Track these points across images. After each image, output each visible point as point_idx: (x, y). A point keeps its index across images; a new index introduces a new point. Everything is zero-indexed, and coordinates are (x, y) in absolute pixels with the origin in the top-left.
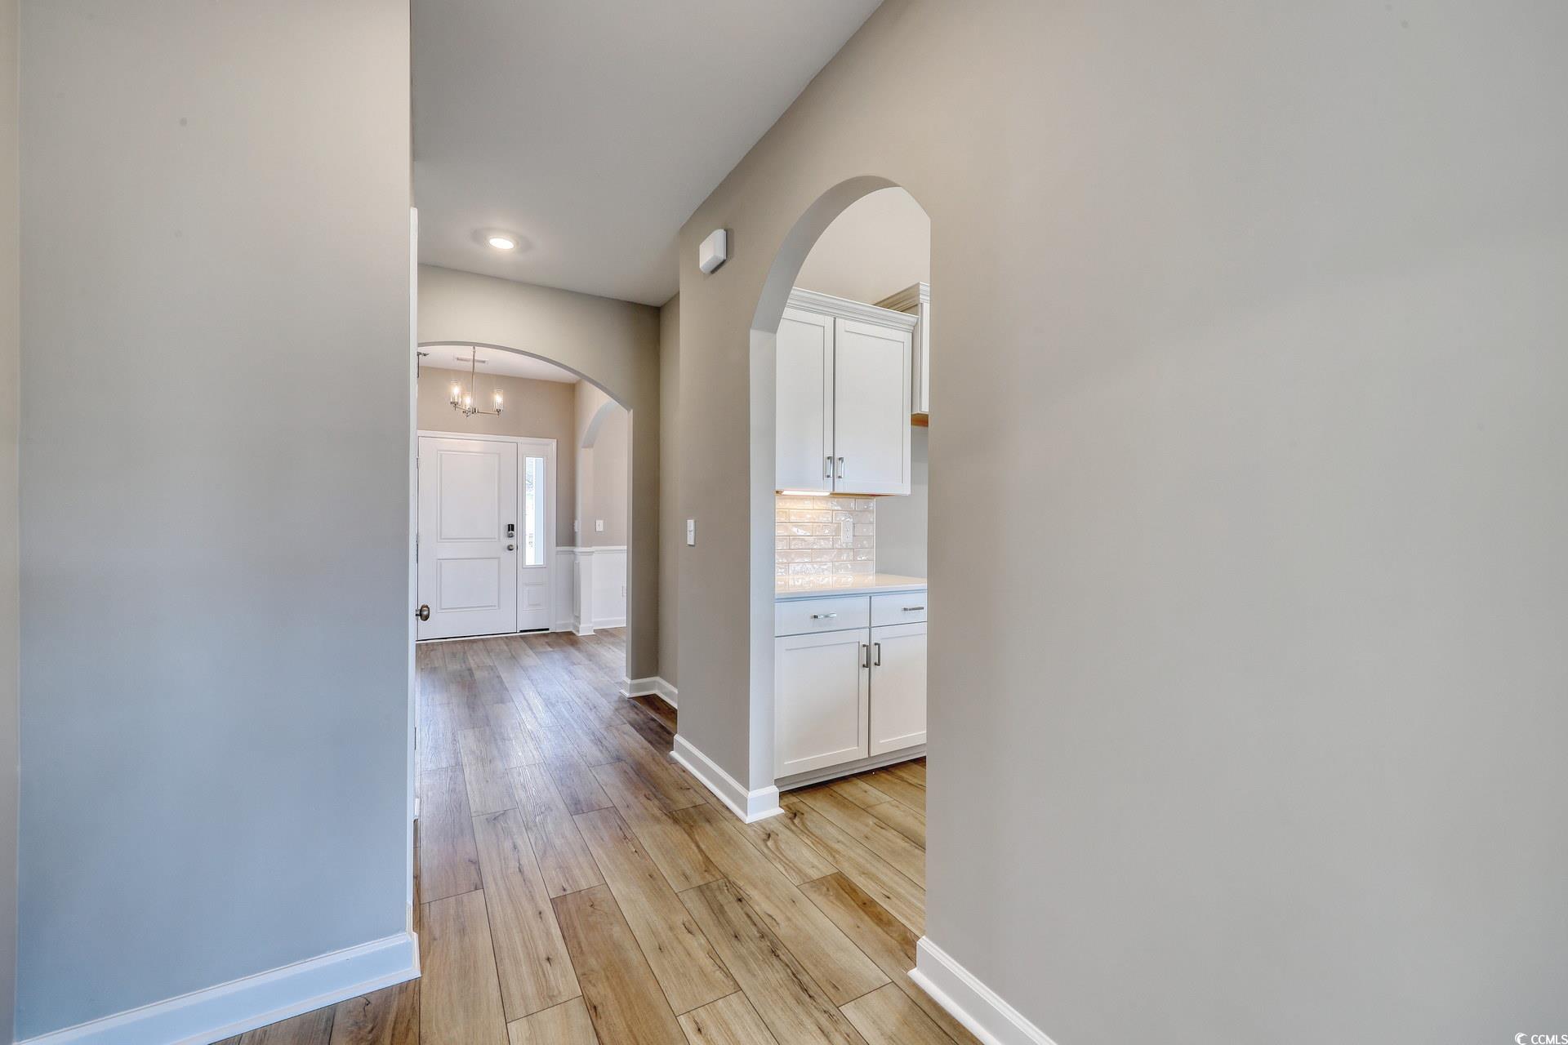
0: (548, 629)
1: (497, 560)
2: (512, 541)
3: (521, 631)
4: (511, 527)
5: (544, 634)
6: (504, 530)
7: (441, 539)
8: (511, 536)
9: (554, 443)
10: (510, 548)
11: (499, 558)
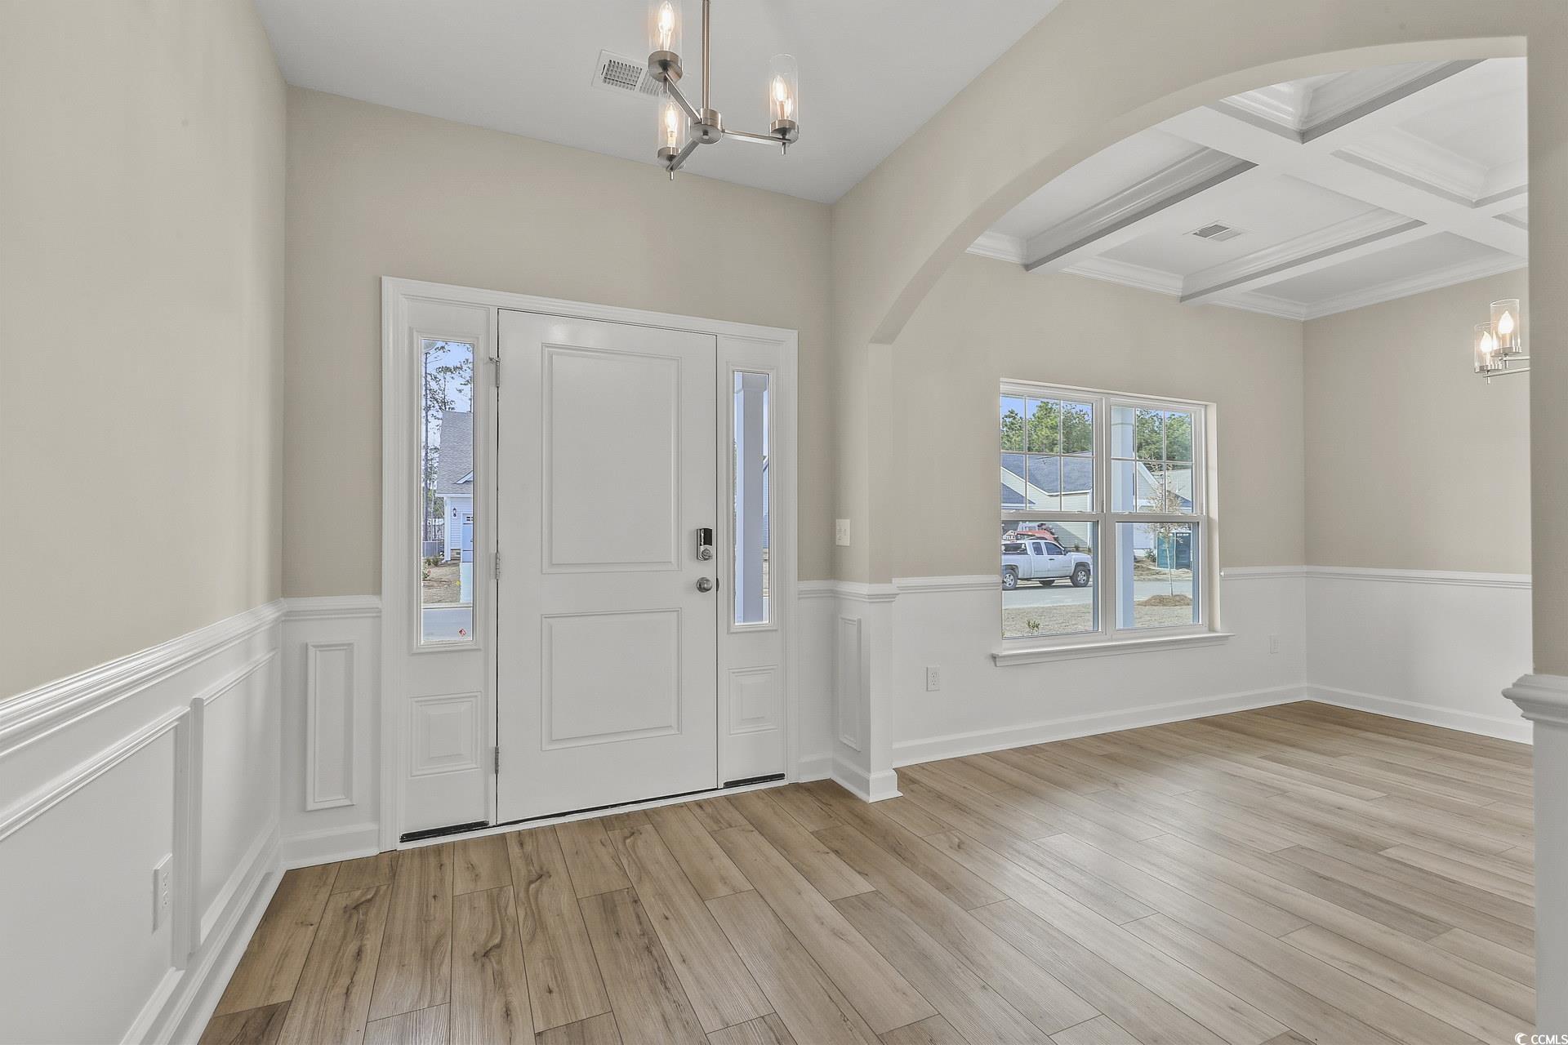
0: (781, 776)
1: (675, 613)
2: (706, 570)
3: (728, 785)
4: (707, 536)
5: (778, 790)
6: (688, 543)
7: (552, 565)
8: (706, 557)
9: (791, 337)
10: (702, 587)
11: (678, 611)
